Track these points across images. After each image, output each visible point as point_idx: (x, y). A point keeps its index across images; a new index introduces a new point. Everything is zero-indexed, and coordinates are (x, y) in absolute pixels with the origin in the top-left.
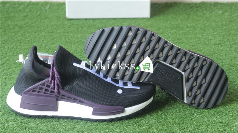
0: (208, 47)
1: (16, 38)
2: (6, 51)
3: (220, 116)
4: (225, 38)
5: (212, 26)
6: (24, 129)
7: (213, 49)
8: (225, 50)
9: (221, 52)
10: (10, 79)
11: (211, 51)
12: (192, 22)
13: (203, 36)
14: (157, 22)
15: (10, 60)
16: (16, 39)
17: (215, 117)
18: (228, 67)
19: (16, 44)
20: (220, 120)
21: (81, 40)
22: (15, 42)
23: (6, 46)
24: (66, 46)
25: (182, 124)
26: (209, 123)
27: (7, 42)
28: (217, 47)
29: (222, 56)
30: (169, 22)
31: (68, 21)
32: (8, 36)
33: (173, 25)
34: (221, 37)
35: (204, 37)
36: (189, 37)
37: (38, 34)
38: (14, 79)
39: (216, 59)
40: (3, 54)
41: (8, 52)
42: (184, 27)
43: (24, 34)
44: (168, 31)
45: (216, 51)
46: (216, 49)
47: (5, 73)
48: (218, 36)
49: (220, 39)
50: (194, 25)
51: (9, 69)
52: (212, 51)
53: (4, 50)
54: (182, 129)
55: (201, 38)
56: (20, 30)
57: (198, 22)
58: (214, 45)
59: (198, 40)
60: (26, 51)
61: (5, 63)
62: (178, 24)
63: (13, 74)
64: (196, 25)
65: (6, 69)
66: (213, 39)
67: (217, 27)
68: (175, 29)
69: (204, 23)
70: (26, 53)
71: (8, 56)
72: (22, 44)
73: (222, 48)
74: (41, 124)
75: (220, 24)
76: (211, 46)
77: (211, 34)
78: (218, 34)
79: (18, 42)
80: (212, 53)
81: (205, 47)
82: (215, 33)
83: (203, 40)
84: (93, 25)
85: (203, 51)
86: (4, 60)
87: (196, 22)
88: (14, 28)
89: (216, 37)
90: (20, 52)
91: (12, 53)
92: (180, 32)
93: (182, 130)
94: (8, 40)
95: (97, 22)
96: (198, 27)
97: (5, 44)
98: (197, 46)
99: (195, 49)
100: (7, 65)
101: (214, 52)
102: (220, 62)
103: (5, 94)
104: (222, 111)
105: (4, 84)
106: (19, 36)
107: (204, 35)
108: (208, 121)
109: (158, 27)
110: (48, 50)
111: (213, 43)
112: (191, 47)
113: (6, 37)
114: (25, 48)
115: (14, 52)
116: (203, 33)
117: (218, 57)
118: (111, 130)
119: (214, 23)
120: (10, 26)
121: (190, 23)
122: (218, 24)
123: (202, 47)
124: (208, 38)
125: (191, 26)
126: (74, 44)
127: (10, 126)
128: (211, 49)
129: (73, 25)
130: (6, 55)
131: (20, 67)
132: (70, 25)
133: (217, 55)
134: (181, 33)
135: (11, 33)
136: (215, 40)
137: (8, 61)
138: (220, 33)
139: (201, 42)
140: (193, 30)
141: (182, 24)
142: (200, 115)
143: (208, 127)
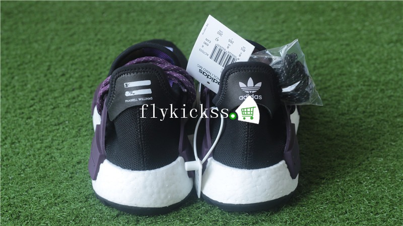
0: (377, 47)
7: (387, 50)
11: (383, 55)
13: (364, 26)
21: (127, 37)
24: (97, 48)
25: (340, 203)
26: (394, 199)
28: (393, 46)
35: (366, 28)
36: (338, 28)
37: (43, 27)
39: (394, 70)
43: (14, 27)
44: (295, 17)
45: (393, 55)
46: (392, 51)
48: (393, 26)
49: (397, 32)
52: (386, 55)
54: (341, 214)
55: (361, 30)
58: (389, 43)
59: (357, 35)
60: (18, 59)
66: (385, 30)
67: (390, 10)
70: (19, 63)
72: (12, 46)
74: (51, 208)
76: (382, 45)
77: (380, 22)
78: (393, 22)
80: (386, 58)
81: (370, 46)
82: (387, 21)
83: (365, 34)
85: (368, 56)
89: (390, 29)
90: (8, 61)
92: (319, 19)
93: (341, 216)
98: (356, 46)
101: (390, 57)
107: (367, 24)
108: (393, 196)
109: (277, 10)
110: (63, 57)
111: (385, 39)
112: (344, 47)
114: (16, 54)
116: (363, 21)
118: (197, 217)
123: (365, 48)
124: (374, 31)
126: (114, 44)
128: (383, 51)
131: (7, 90)
133: (396, 63)
134: (322, 22)
136: (388, 33)
139: (361, 39)
140: (344, 16)
142: (374, 183)
143: (394, 209)
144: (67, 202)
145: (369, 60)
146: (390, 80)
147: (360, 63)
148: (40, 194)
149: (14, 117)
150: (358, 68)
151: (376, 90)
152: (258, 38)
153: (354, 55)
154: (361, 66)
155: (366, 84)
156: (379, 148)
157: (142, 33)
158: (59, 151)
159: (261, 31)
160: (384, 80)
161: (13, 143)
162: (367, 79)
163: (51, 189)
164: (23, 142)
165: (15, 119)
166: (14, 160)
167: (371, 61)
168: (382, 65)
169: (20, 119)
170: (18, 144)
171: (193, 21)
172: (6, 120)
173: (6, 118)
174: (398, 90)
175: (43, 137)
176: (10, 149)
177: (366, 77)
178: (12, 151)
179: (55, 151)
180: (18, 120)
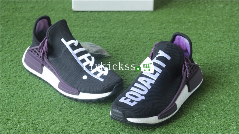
0: (209, 44)
1: (25, 31)
2: (15, 46)
3: (219, 119)
4: (225, 35)
5: (213, 21)
6: (35, 131)
7: (214, 46)
8: (226, 47)
9: (221, 50)
10: (20, 76)
11: (212, 49)
12: (193, 16)
13: (204, 31)
14: (160, 16)
15: (19, 56)
16: (24, 33)
17: (214, 120)
18: (228, 67)
19: (24, 39)
20: (219, 123)
21: (87, 35)
22: (23, 36)
23: (15, 40)
25: (183, 127)
26: (208, 126)
27: (16, 37)
28: (217, 44)
29: (222, 54)
30: (171, 16)
31: (73, 13)
32: (16, 30)
33: (175, 19)
34: (222, 34)
35: (205, 33)
36: (191, 33)
38: (24, 77)
39: (216, 57)
40: (12, 50)
41: (17, 47)
42: (186, 21)
44: (170, 26)
45: (216, 49)
46: (216, 46)
47: (15, 70)
48: (218, 32)
49: (220, 36)
50: (196, 19)
51: (19, 66)
52: (213, 49)
53: (13, 45)
55: (202, 34)
56: (28, 23)
57: (200, 16)
58: (215, 42)
59: (200, 37)
61: (14, 59)
62: (181, 19)
63: (23, 71)
64: (198, 19)
65: (16, 66)
67: (218, 23)
68: (177, 24)
69: (205, 18)
71: (17, 51)
73: (222, 45)
74: (51, 126)
75: (221, 19)
76: (212, 43)
77: (212, 30)
78: (219, 30)
79: (26, 36)
80: (213, 51)
81: (206, 44)
82: (216, 29)
83: (204, 36)
84: (98, 18)
86: (13, 56)
87: (198, 16)
88: (22, 21)
89: (217, 34)
91: (21, 48)
92: (182, 27)
94: (17, 34)
95: (102, 15)
96: (200, 22)
97: (13, 38)
98: (199, 43)
99: (197, 46)
100: (17, 62)
101: (215, 50)
102: (220, 60)
103: (16, 93)
104: (221, 114)
105: (15, 82)
106: (27, 30)
107: (206, 30)
109: (161, 22)
111: (213, 40)
113: (14, 31)
115: (22, 47)
116: (204, 29)
117: (219, 55)
118: (117, 132)
119: (215, 18)
120: (18, 18)
121: (192, 17)
122: (219, 19)
123: (203, 45)
124: (209, 35)
125: (192, 21)
127: (22, 128)
128: (212, 46)
129: (79, 17)
130: (15, 51)
132: (76, 18)
133: (218, 53)
134: (183, 29)
135: (19, 26)
136: (215, 36)
137: (17, 57)
138: (221, 29)
139: (202, 39)
140: (195, 25)
141: (185, 18)
142: (200, 117)
143: (208, 131)
144: (59, 123)
145: (205, 51)
146: (213, 63)
147: (200, 53)
148: (47, 119)
149: (33, 78)
150: (199, 56)
151: (206, 68)
152: (152, 37)
153: (197, 49)
154: (200, 54)
155: (202, 65)
156: (204, 100)
157: (94, 33)
158: (55, 97)
159: (153, 33)
160: (211, 63)
161: (33, 92)
162: (202, 62)
163: (51, 116)
164: (38, 92)
165: (34, 79)
166: (34, 101)
167: (206, 52)
168: (210, 55)
169: (36, 79)
170: (35, 93)
171: (120, 27)
172: (29, 80)
173: (29, 79)
174: (217, 68)
175: (47, 89)
176: (32, 95)
177: (202, 61)
178: (33, 96)
179: (53, 97)
180: (35, 80)
